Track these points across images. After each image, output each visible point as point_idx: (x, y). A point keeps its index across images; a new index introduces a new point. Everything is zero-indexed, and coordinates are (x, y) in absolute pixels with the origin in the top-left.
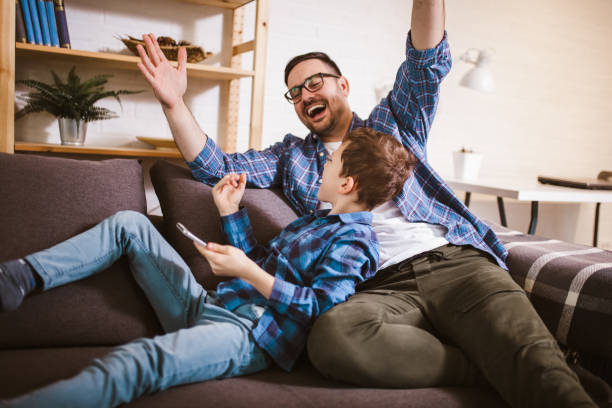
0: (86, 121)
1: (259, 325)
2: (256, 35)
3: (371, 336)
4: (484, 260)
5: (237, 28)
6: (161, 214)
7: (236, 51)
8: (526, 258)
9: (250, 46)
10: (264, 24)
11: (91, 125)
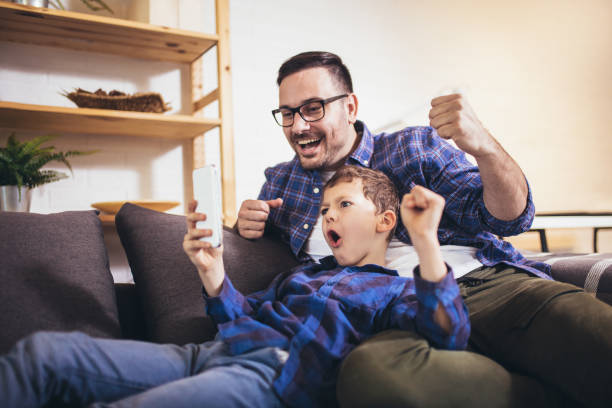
0: (30, 188)
1: (284, 373)
2: (219, 83)
3: (421, 365)
4: (523, 277)
5: (196, 81)
6: (133, 283)
7: (197, 106)
8: (577, 270)
9: (215, 95)
10: (228, 68)
11: (36, 191)
